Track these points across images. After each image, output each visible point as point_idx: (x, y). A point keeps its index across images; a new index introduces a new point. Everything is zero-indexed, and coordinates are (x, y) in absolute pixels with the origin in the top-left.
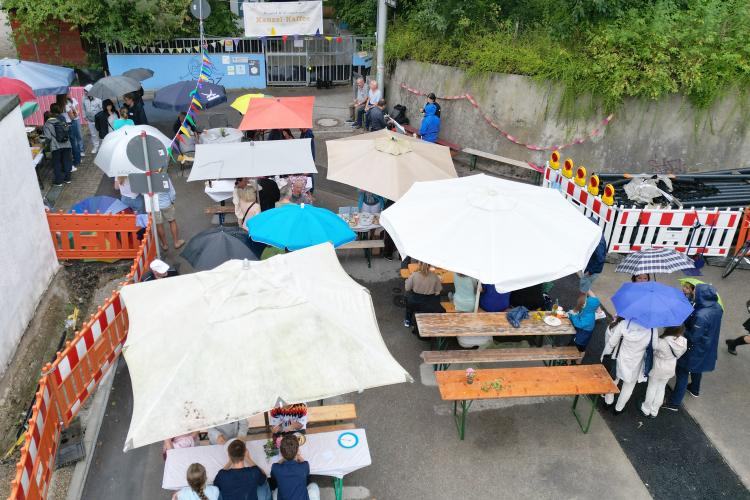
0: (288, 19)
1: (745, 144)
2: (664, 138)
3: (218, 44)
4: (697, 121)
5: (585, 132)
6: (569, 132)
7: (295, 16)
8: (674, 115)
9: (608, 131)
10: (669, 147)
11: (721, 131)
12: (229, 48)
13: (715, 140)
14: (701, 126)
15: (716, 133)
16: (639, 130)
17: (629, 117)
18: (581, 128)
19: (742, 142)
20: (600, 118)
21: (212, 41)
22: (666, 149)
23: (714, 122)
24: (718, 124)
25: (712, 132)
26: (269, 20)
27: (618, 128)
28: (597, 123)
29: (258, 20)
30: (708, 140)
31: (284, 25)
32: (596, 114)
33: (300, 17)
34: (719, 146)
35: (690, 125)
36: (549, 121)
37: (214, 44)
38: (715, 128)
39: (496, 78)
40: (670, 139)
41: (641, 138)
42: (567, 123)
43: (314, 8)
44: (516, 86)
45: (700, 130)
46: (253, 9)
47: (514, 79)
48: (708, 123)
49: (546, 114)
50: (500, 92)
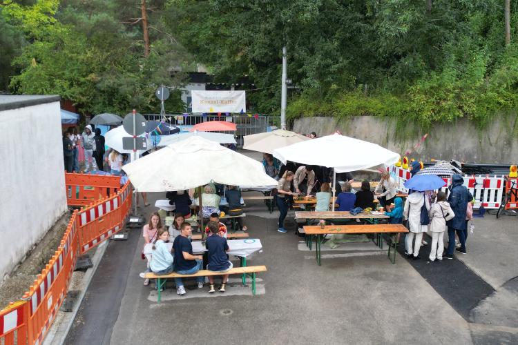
0: (222, 102)
1: (512, 152)
2: (462, 148)
3: (173, 119)
4: (480, 138)
5: (412, 148)
6: (402, 149)
7: (227, 100)
8: (465, 134)
9: (427, 146)
10: (466, 155)
11: (496, 143)
12: (181, 122)
13: (493, 149)
14: (483, 140)
15: (493, 145)
16: (445, 144)
17: (438, 136)
18: (410, 146)
19: (511, 151)
20: (420, 137)
21: (169, 117)
22: (464, 156)
23: (491, 138)
24: (493, 139)
25: (491, 145)
26: (209, 102)
27: (432, 143)
28: (419, 141)
29: (202, 102)
30: (489, 149)
31: (219, 106)
32: (418, 135)
33: (230, 101)
34: (496, 154)
35: (476, 140)
36: (390, 142)
37: (170, 119)
38: (492, 141)
39: (355, 119)
40: (465, 149)
41: (447, 149)
42: (400, 143)
43: (240, 95)
44: (368, 122)
45: (483, 143)
46: (198, 95)
47: (366, 118)
48: (487, 139)
49: (387, 138)
50: (358, 127)
